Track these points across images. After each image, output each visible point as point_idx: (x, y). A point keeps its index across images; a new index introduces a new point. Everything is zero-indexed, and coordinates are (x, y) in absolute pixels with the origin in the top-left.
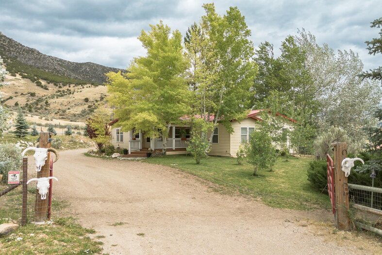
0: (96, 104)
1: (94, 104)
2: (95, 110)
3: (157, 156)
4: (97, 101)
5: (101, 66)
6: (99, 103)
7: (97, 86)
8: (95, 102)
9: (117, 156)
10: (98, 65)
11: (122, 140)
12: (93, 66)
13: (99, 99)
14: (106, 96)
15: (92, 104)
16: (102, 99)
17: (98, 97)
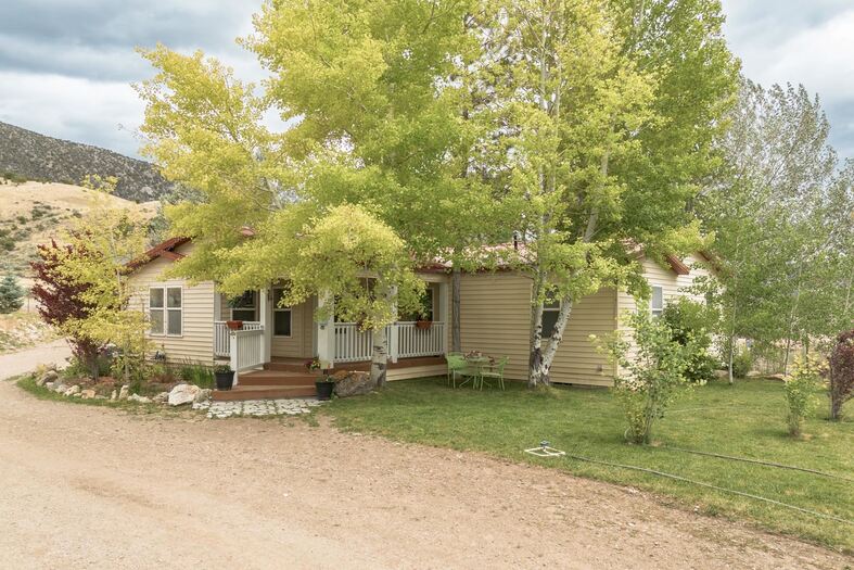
0: (21, 227)
1: (15, 228)
2: (18, 244)
3: (362, 395)
4: (22, 220)
5: (33, 134)
6: (28, 225)
7: (23, 181)
8: (17, 223)
9: (190, 398)
10: (22, 132)
11: (175, 327)
12: (8, 133)
13: (29, 216)
14: (48, 208)
15: (9, 228)
16: (37, 214)
17: (25, 210)
